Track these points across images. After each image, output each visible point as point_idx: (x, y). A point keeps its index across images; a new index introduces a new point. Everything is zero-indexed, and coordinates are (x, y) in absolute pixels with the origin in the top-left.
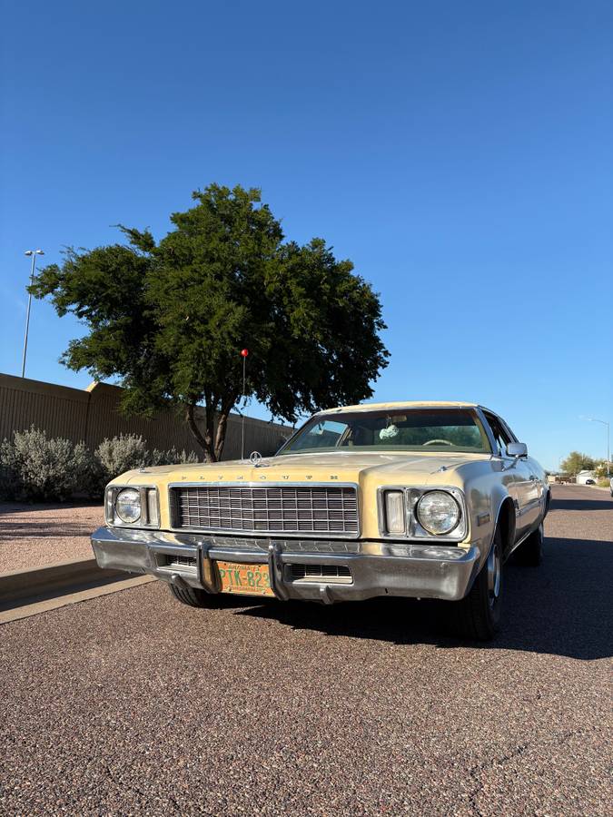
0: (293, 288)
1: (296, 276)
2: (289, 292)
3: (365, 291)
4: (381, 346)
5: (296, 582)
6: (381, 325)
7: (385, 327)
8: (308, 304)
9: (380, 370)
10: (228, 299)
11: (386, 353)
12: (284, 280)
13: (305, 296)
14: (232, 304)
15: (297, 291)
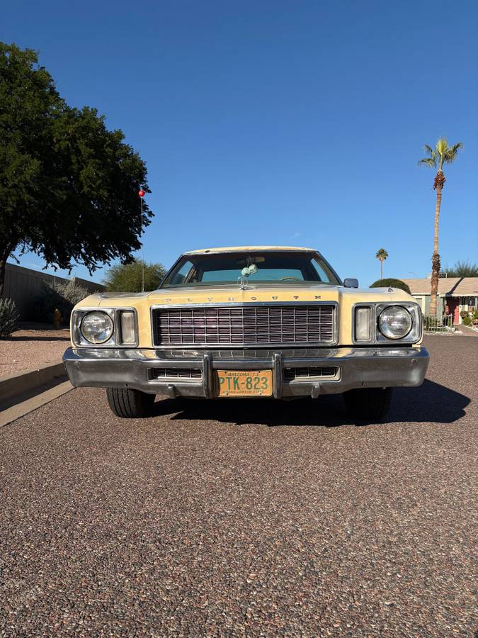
0: (82, 148)
1: (83, 137)
2: (78, 151)
3: (134, 159)
4: (145, 207)
5: (292, 382)
6: (146, 190)
7: (150, 192)
8: (96, 163)
9: (143, 227)
10: (22, 151)
11: (151, 214)
12: (73, 139)
13: (94, 157)
14: (27, 156)
15: (86, 151)
